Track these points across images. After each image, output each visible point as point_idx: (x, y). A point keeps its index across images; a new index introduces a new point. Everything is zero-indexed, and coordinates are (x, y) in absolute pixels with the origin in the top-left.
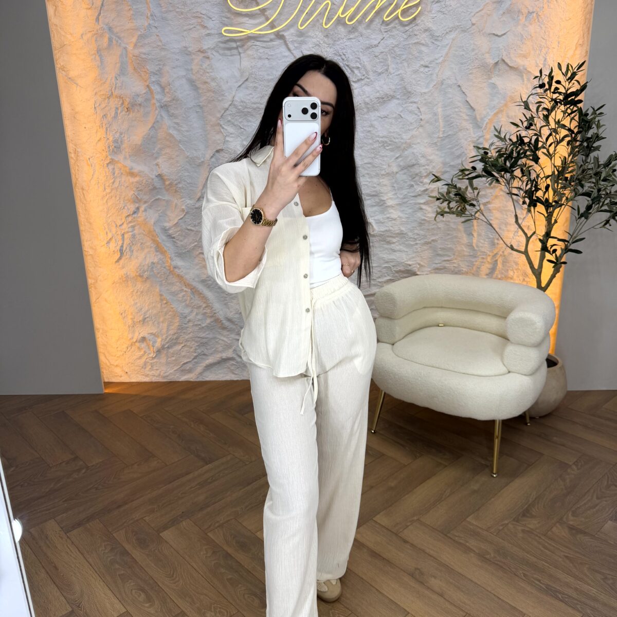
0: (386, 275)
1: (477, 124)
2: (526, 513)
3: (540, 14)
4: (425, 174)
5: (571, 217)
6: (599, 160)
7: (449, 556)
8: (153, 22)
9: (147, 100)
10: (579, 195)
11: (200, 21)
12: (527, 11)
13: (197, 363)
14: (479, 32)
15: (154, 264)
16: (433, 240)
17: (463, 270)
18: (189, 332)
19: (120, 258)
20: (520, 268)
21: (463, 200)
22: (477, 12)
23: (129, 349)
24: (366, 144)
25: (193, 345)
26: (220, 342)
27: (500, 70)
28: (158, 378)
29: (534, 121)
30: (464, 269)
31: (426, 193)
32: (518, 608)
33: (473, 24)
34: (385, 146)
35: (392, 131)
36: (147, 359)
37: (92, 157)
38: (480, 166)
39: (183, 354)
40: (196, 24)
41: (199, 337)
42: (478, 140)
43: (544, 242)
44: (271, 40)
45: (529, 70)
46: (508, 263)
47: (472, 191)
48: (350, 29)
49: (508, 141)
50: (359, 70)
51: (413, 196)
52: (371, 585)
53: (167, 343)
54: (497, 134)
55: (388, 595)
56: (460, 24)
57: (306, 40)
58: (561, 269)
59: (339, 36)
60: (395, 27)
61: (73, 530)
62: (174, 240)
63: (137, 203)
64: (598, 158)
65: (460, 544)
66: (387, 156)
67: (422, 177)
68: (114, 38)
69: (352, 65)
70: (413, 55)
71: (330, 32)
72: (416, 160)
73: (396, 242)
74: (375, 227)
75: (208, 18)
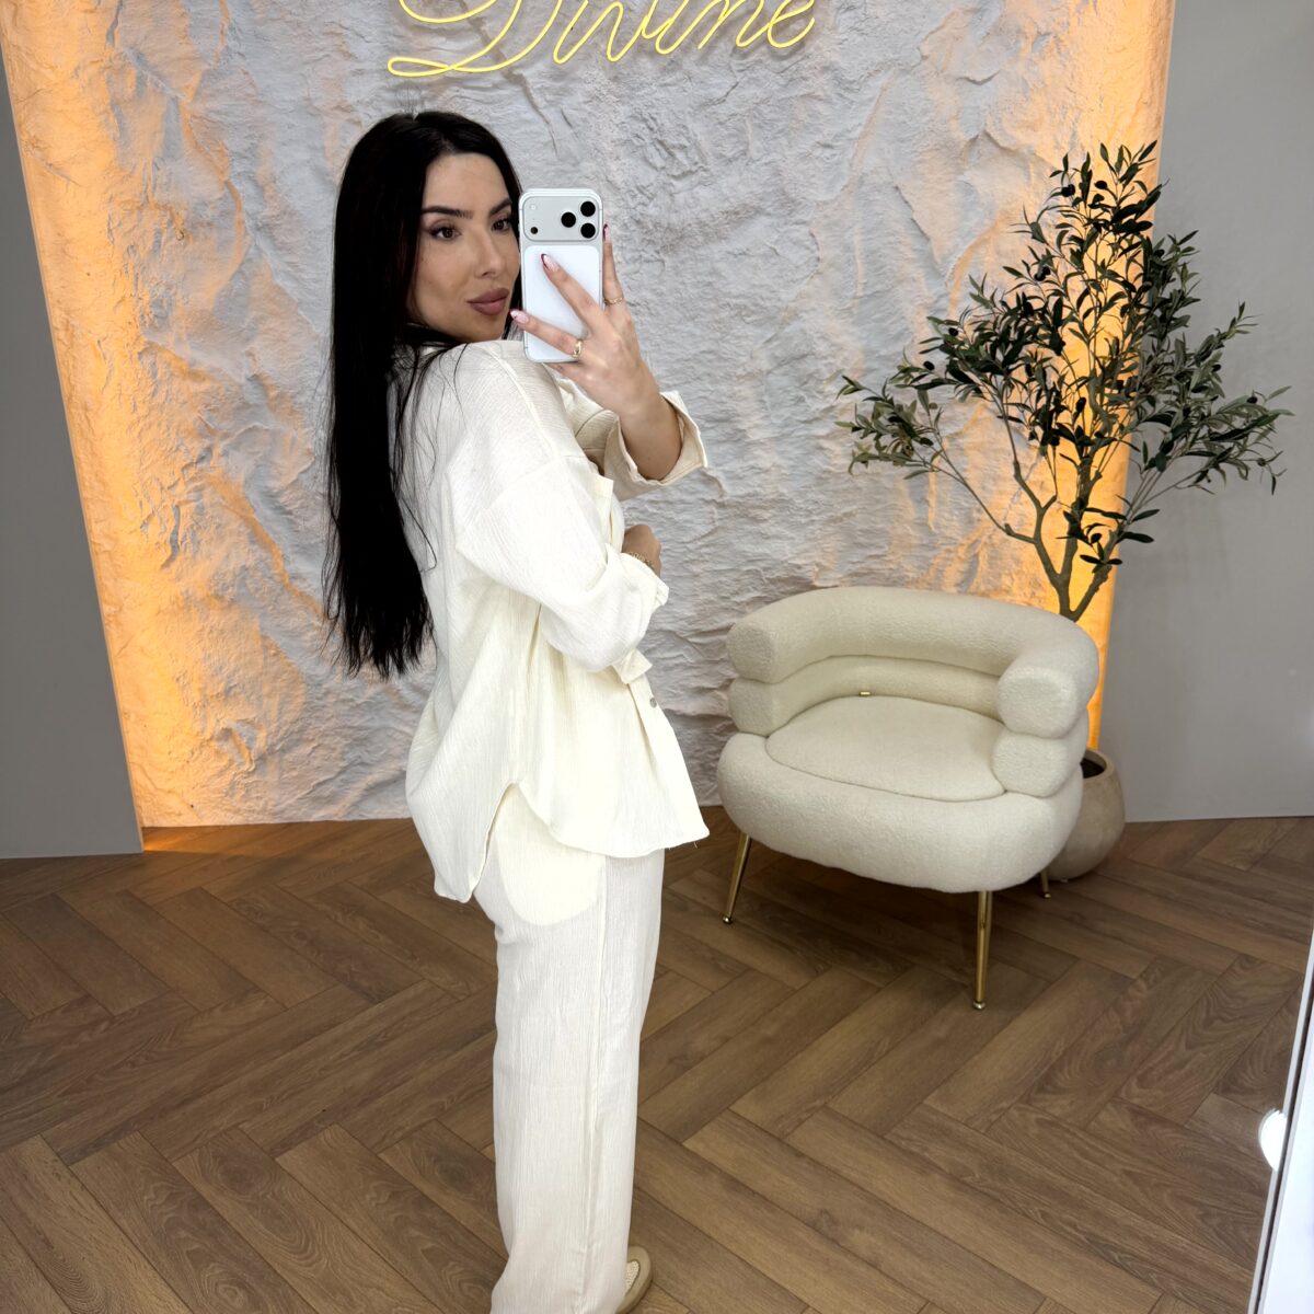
0: (750, 587)
1: (934, 269)
2: (1044, 1084)
3: (1063, 38)
4: (828, 376)
5: (1130, 466)
6: (1187, 347)
7: (889, 1181)
8: (236, 43)
9: (224, 214)
10: (1146, 421)
11: (337, 43)
12: (1034, 31)
13: (346, 782)
14: (937, 73)
15: (247, 569)
16: (845, 514)
17: (908, 577)
18: (329, 715)
19: (171, 559)
20: (1024, 570)
21: (907, 432)
22: (932, 33)
23: (195, 755)
24: (703, 310)
25: (337, 743)
26: (397, 735)
27: (981, 155)
28: (260, 817)
29: (1052, 264)
30: (911, 575)
31: (831, 414)
32: (1031, 1284)
33: (924, 58)
34: (743, 316)
35: (757, 283)
36: (235, 775)
37: (105, 339)
38: (940, 359)
39: (316, 763)
40: (330, 49)
41: (350, 727)
42: (936, 302)
43: (1073, 519)
44: (496, 86)
45: (1042, 156)
46: (1001, 559)
47: (923, 411)
48: (666, 64)
49: (999, 305)
50: (686, 152)
51: (805, 422)
52: (728, 1250)
53: (281, 739)
54: (976, 292)
55: (763, 1270)
56: (896, 56)
57: (570, 86)
58: (1111, 575)
59: (642, 79)
60: (761, 61)
61: (83, 1158)
62: (290, 517)
63: (206, 437)
64: (1183, 344)
65: (912, 1153)
67: (822, 381)
68: (149, 76)
69: (671, 140)
70: (799, 121)
71: (622, 71)
72: (808, 346)
73: (770, 518)
74: (725, 487)
75: (356, 37)
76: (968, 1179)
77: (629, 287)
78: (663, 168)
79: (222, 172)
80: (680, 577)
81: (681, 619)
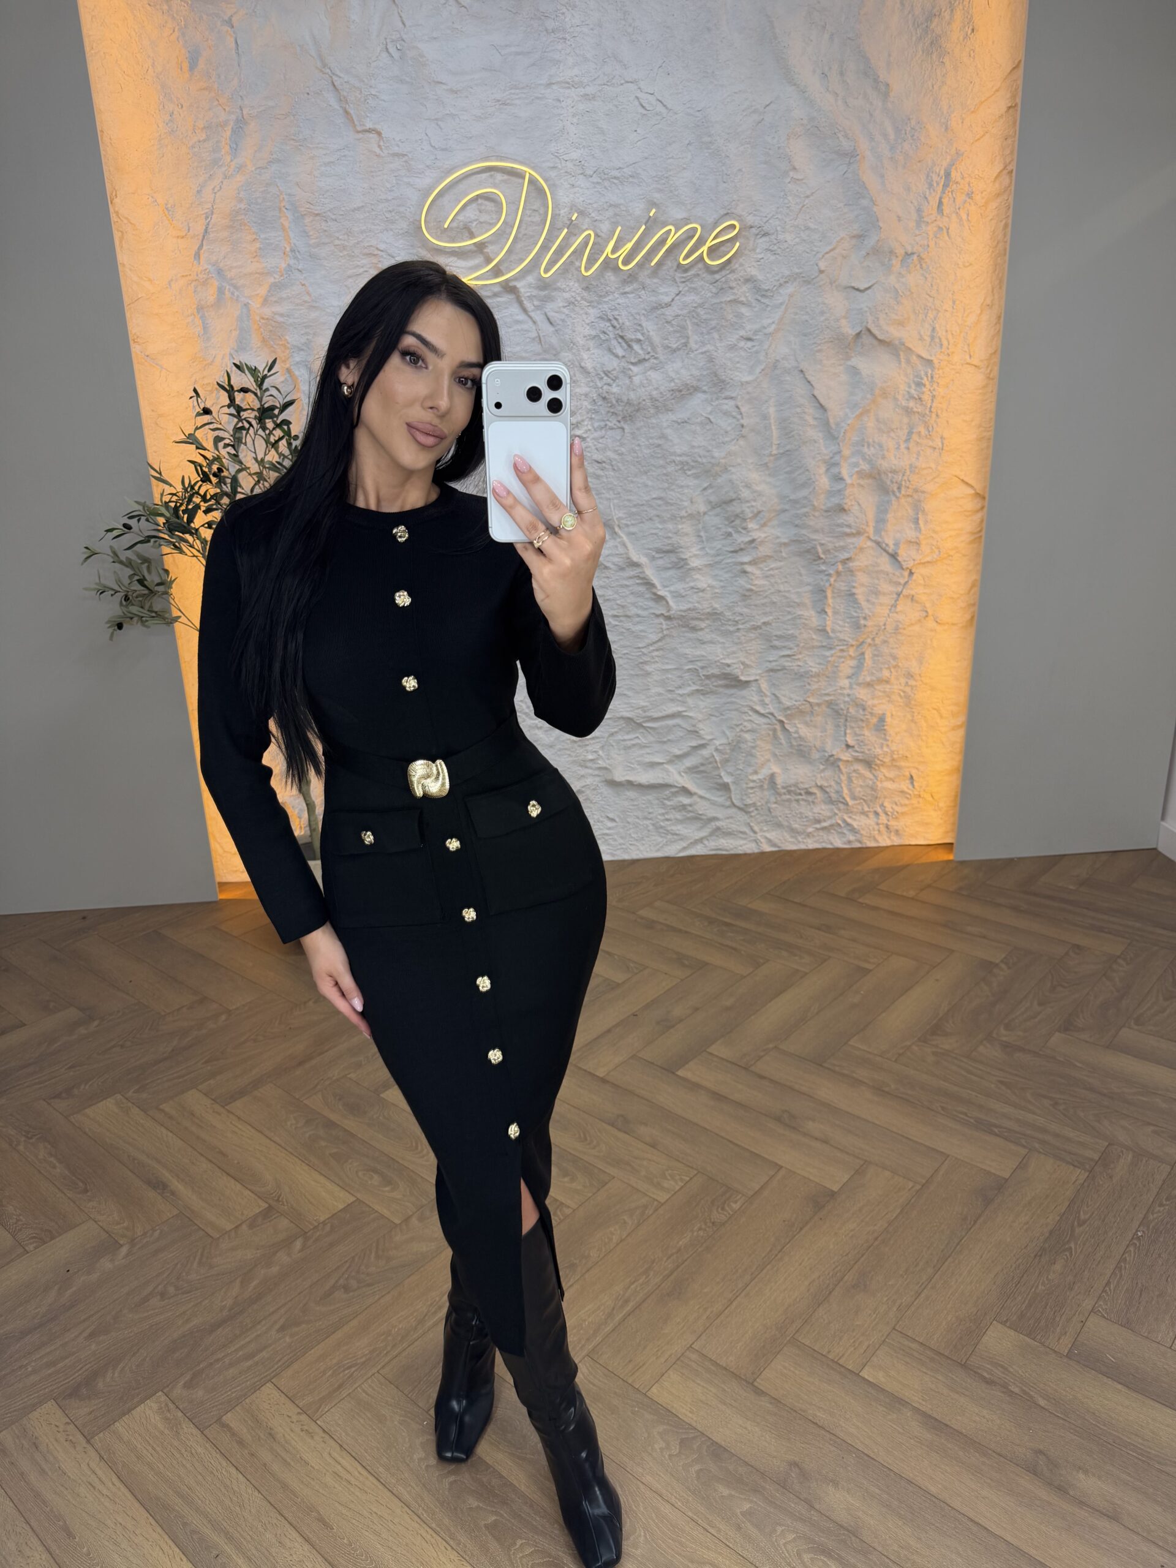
0: (690, 682)
1: (830, 432)
2: (936, 1030)
3: (924, 257)
4: (750, 515)
8: (295, 261)
11: (374, 261)
12: (902, 252)
14: (831, 284)
16: (764, 623)
17: (812, 671)
20: (900, 664)
22: (827, 253)
24: (654, 466)
27: (864, 346)
30: (813, 670)
31: (753, 545)
33: (821, 272)
34: (685, 470)
35: (695, 444)
40: (368, 266)
44: (495, 295)
45: (910, 346)
46: (882, 655)
48: (625, 278)
50: (641, 345)
51: (732, 552)
56: (801, 270)
57: (553, 294)
59: (608, 288)
60: (698, 275)
61: (234, 1101)
66: (688, 486)
67: (744, 520)
68: (227, 287)
69: (630, 335)
70: (727, 321)
71: (593, 283)
72: (735, 493)
73: (706, 627)
74: (671, 603)
75: (388, 257)
76: (887, 1089)
77: (597, 449)
78: (624, 357)
79: (284, 361)
80: (637, 675)
81: (639, 708)
